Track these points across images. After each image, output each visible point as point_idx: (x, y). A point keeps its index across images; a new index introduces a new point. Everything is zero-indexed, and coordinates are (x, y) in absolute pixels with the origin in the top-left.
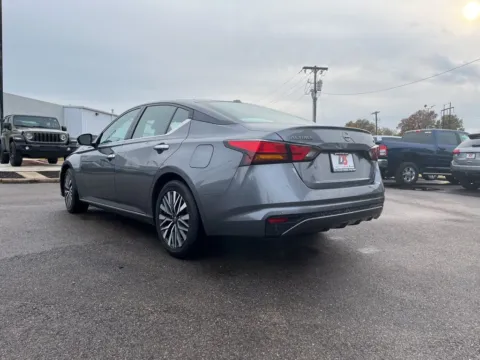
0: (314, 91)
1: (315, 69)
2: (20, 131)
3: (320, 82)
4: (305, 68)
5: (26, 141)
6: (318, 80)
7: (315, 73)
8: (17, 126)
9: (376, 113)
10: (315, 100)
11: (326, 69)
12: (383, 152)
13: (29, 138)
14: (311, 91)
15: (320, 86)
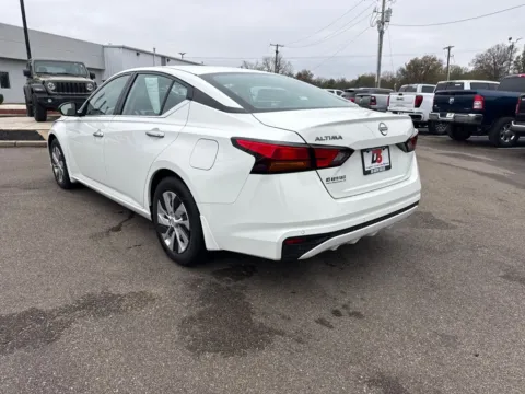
0: (381, 23)
2: (42, 79)
3: (389, 11)
5: (47, 92)
6: (386, 8)
8: (40, 74)
9: (449, 48)
10: (381, 33)
12: (477, 105)
13: (51, 87)
14: (378, 22)
15: (388, 16)
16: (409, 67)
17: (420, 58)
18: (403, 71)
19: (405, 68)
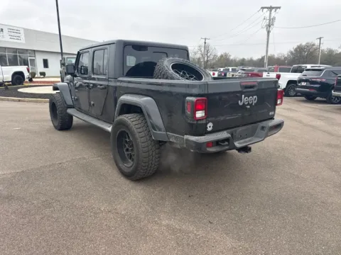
0: (269, 26)
1: (271, 8)
3: (274, 18)
4: (263, 8)
6: (272, 17)
7: (271, 11)
9: (320, 39)
10: (269, 32)
11: (279, 8)
14: (266, 25)
15: (273, 22)
16: (296, 50)
17: (304, 44)
18: (291, 53)
19: (293, 50)
